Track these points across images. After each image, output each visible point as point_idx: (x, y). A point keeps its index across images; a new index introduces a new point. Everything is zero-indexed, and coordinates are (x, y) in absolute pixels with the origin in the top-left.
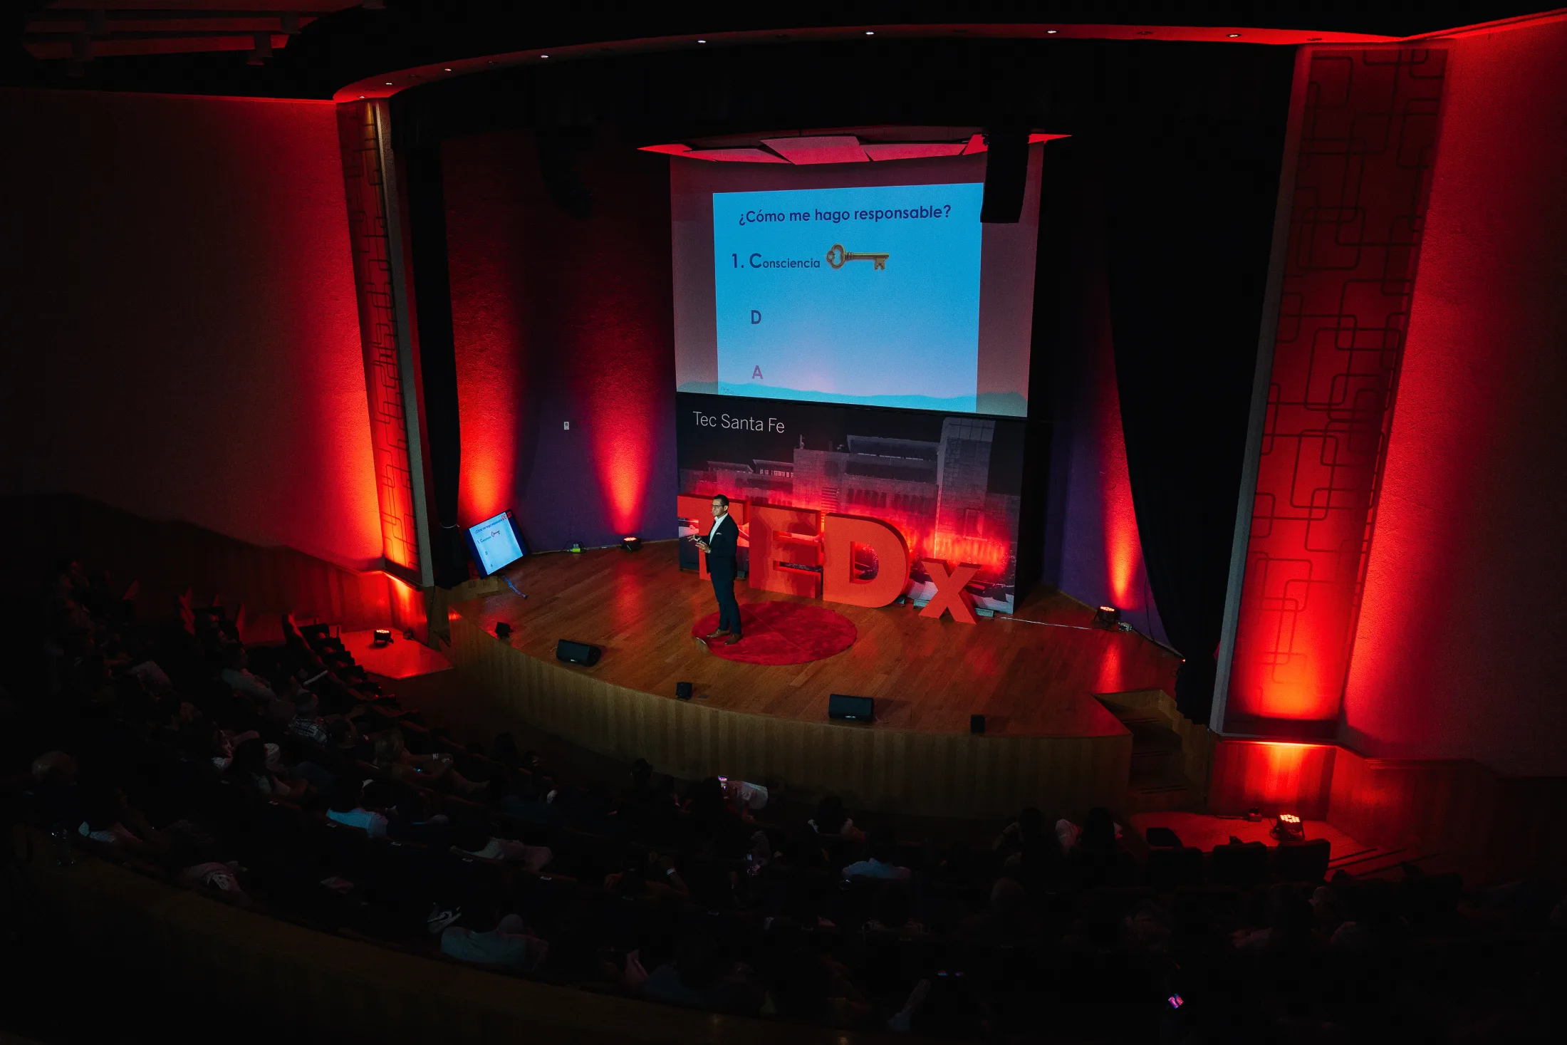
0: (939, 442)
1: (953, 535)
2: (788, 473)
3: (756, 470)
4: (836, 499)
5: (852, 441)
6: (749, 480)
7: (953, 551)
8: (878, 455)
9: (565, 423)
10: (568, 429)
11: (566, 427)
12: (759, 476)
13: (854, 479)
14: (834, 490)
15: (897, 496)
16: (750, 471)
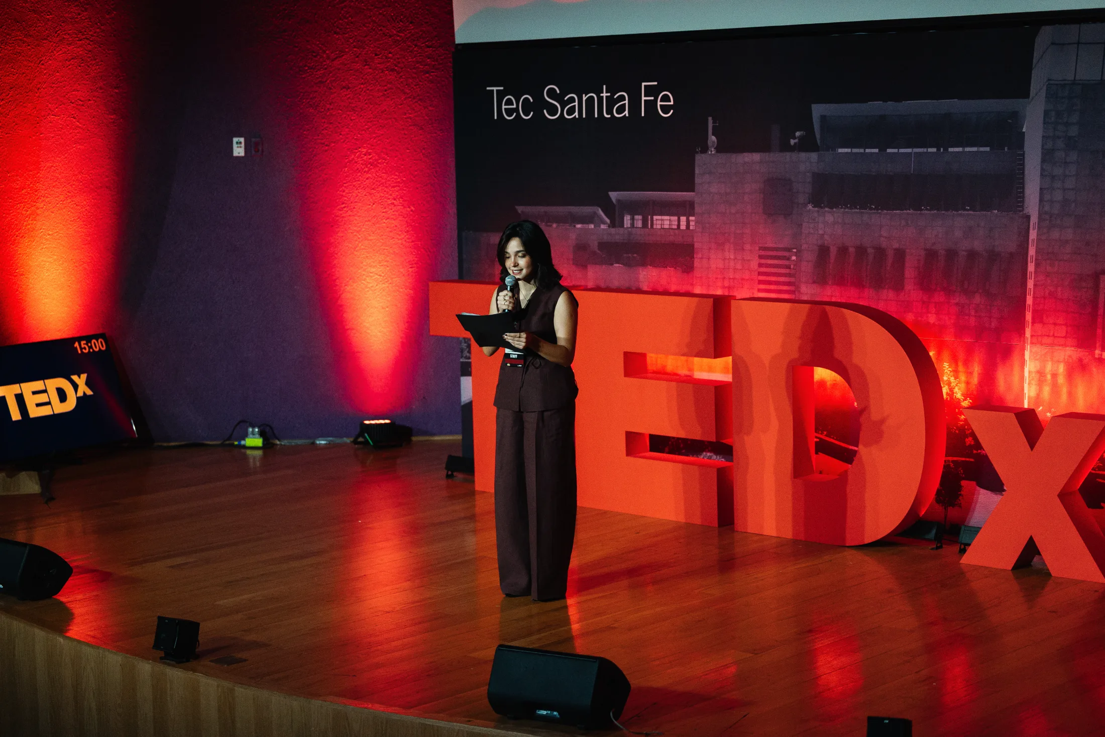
0: (1024, 93)
1: (1069, 352)
2: (683, 219)
3: (616, 222)
4: (789, 275)
5: (823, 118)
6: (602, 245)
7: (1070, 394)
8: (883, 149)
9: (235, 140)
10: (242, 154)
11: (239, 151)
12: (621, 231)
13: (830, 218)
14: (787, 254)
15: (931, 254)
16: (604, 223)
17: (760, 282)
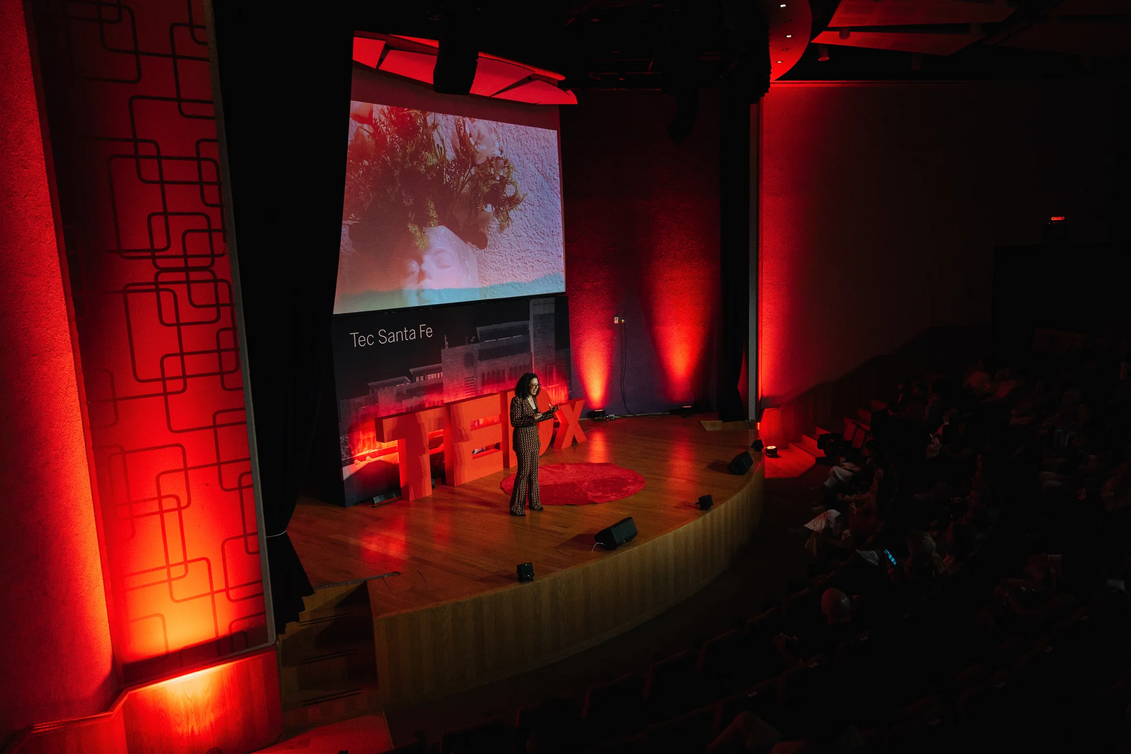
0: (529, 319)
2: (438, 374)
3: (413, 380)
4: (475, 385)
5: (480, 331)
6: (408, 391)
8: (497, 339)
12: (415, 383)
13: (484, 364)
14: (472, 378)
15: (511, 369)
16: (408, 382)
17: (466, 390)
